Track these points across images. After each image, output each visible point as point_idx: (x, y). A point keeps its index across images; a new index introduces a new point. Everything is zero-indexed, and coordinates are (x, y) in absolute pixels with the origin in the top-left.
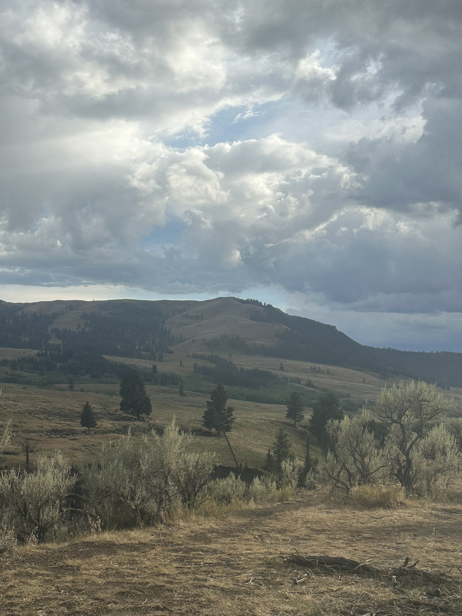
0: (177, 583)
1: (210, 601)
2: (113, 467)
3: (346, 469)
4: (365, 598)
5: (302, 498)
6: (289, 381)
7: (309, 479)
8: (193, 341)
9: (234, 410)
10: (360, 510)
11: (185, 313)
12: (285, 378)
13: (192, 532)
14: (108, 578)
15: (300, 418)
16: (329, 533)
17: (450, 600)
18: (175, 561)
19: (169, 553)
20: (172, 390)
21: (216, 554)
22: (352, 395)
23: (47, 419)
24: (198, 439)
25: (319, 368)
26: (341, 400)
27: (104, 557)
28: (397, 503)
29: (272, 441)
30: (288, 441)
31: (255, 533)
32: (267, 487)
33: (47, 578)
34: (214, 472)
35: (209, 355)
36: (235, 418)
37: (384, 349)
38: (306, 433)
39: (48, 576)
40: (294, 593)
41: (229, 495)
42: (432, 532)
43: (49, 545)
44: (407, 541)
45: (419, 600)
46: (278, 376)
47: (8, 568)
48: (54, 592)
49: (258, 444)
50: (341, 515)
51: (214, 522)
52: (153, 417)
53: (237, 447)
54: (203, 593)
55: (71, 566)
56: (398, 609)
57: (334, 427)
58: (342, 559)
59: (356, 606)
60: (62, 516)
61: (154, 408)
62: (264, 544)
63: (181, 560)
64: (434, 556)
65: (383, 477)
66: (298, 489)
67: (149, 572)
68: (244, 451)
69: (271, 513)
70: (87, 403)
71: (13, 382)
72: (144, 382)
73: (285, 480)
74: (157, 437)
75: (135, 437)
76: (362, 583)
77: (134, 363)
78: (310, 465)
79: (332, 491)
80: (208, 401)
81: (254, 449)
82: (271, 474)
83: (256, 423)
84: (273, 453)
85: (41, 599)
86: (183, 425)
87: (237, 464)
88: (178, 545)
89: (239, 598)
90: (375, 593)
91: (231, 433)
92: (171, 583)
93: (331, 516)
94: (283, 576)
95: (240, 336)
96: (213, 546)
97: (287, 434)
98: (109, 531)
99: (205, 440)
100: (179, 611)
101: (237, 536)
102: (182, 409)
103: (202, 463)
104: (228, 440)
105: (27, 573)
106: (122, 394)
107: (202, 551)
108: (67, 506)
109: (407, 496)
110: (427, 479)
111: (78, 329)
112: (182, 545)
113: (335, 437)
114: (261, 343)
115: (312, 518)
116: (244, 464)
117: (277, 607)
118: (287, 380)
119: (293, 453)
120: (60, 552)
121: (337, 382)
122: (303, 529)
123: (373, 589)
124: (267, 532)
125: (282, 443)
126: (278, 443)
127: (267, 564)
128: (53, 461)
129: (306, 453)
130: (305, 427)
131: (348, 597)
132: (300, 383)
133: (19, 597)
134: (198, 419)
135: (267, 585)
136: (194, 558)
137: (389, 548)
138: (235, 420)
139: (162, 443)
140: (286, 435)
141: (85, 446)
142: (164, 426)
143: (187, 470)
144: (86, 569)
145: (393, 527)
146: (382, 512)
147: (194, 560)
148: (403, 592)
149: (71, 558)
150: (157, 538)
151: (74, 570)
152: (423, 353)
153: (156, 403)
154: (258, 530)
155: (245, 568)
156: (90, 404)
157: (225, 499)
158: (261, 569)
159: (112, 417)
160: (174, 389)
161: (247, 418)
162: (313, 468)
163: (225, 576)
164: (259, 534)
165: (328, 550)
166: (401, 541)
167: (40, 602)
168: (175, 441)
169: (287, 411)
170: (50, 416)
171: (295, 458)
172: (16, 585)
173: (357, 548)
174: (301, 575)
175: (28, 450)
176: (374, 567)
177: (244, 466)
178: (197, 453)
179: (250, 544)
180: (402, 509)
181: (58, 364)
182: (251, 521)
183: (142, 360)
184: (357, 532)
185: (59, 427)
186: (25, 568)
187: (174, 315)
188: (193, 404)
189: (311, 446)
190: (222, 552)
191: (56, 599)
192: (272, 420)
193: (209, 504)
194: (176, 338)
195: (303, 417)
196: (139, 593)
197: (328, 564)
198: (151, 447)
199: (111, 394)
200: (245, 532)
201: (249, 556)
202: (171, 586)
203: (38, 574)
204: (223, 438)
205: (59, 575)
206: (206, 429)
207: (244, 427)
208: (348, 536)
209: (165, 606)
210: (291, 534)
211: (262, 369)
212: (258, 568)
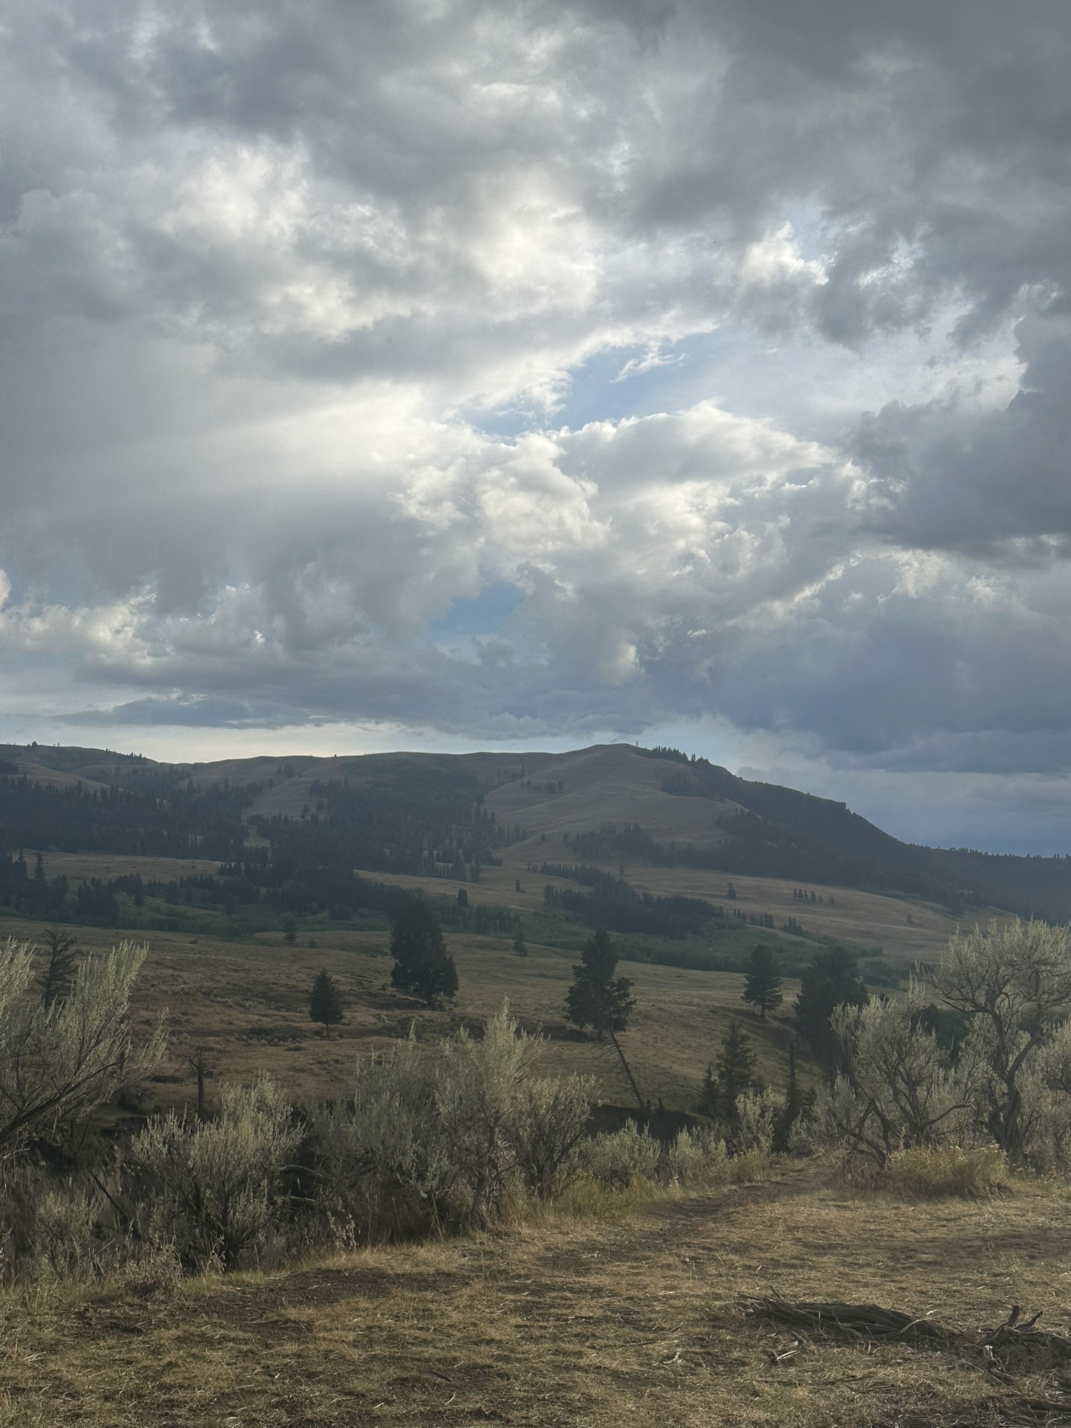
0: (519, 1360)
1: (589, 1399)
2: (379, 1108)
3: (878, 1113)
4: (927, 1393)
5: (783, 1175)
6: (748, 921)
7: (796, 1133)
8: (543, 838)
9: (632, 984)
10: (911, 1202)
11: (525, 780)
12: (739, 915)
13: (548, 1249)
14: (371, 1346)
15: (774, 1002)
16: (844, 1251)
18: (514, 1311)
19: (501, 1295)
20: (500, 942)
21: (601, 1297)
22: (885, 951)
23: (241, 1005)
24: (557, 1047)
25: (813, 893)
26: (861, 963)
27: (363, 1303)
28: (991, 1186)
29: (714, 1052)
30: (749, 1050)
31: (684, 1251)
32: (707, 1151)
33: (244, 1348)
34: (592, 1118)
35: (576, 868)
36: (634, 1002)
37: (951, 852)
38: (788, 1033)
39: (247, 1344)
40: (771, 1384)
41: (626, 1168)
43: (247, 1277)
44: (1016, 1269)
45: (1044, 1397)
46: (725, 912)
47: (162, 1324)
48: (259, 1378)
49: (685, 1056)
50: (869, 1212)
51: (594, 1227)
52: (460, 1000)
53: (640, 1063)
54: (574, 1382)
55: (294, 1322)
56: (999, 1418)
57: (848, 1021)
58: (874, 1309)
59: (906, 1411)
60: (273, 1214)
61: (462, 982)
62: (702, 1275)
63: (526, 1310)
65: (960, 1129)
66: (773, 1157)
67: (459, 1335)
68: (655, 1072)
69: (717, 1208)
70: (324, 972)
71: (170, 930)
72: (442, 926)
73: (745, 1135)
74: (470, 1045)
75: (423, 1043)
76: (918, 1361)
77: (420, 886)
78: (798, 1104)
79: (848, 1161)
80: (576, 965)
81: (675, 1067)
82: (715, 1122)
83: (678, 1011)
84: (716, 1078)
85: (233, 1392)
86: (523, 1018)
87: (640, 1101)
88: (519, 1277)
89: (651, 1394)
90: (947, 1383)
91: (627, 1033)
92: (506, 1359)
93: (848, 1214)
94: (747, 1346)
95: (641, 827)
96: (593, 1280)
97: (747, 1035)
98: (373, 1245)
99: (572, 1050)
100: (524, 1422)
101: (645, 1258)
102: (521, 984)
103: (566, 1099)
104: (621, 1048)
105: (203, 1335)
106: (395, 951)
107: (571, 1290)
108: (283, 1192)
109: (1012, 1170)
110: (1055, 1134)
111: (303, 817)
112: (527, 1277)
113: (851, 1041)
114: (687, 840)
115: (807, 1219)
116: (655, 1101)
117: (735, 1413)
118: (745, 919)
119: (760, 1077)
120: (272, 1290)
121: (851, 923)
122: (787, 1243)
123: (943, 1375)
124: (709, 1249)
125: (736, 1056)
126: (728, 1055)
127: (710, 1320)
128: (254, 1095)
129: (787, 1076)
130: (784, 1021)
131: (888, 1391)
132: (772, 926)
133: (187, 1388)
134: (555, 1004)
135: (712, 1365)
136: (553, 1306)
137: (975, 1284)
138: (634, 1006)
139: (481, 1057)
140: (745, 1038)
141: (320, 1062)
142: (485, 1019)
143: (536, 1115)
144: (325, 1329)
145: (984, 1239)
146: (957, 1207)
147: (553, 1310)
148: (1008, 1381)
149: (294, 1303)
150: (474, 1263)
151: (301, 1331)
152: (1038, 859)
153: (467, 970)
154: (689, 1245)
155: (663, 1329)
156: (329, 974)
157: (617, 1176)
158: (698, 1330)
159: (376, 1000)
160: (505, 941)
161: (660, 1001)
162: (805, 1111)
163: (620, 1347)
164: (693, 1254)
165: (842, 1290)
166: (999, 1270)
167: (230, 1398)
168: (509, 1052)
169: (745, 986)
170: (247, 1000)
171: (764, 1088)
172: (180, 1363)
173: (904, 1285)
174: (785, 1346)
175: (201, 1073)
176: (944, 1326)
177: (656, 1105)
178: (556, 1077)
179: (674, 1277)
180: (1002, 1200)
181: (263, 891)
182: (673, 1225)
183: (434, 880)
184: (904, 1250)
185: (266, 1022)
186: (199, 1326)
187: (503, 784)
188: (544, 972)
189: (798, 1061)
190: (613, 1294)
191: (263, 1392)
192: (713, 1006)
193: (583, 1188)
194: (506, 833)
195: (779, 999)
196: (439, 1380)
197: (842, 1321)
198: (458, 1065)
199: (373, 951)
200: (661, 1250)
201: (672, 1301)
202: (505, 1367)
203: (225, 1338)
204: (609, 1044)
205: (270, 1341)
206: (572, 1025)
207: (654, 1020)
208: (885, 1260)
209: (493, 1409)
210: (762, 1255)
211: (689, 896)
212: (690, 1329)
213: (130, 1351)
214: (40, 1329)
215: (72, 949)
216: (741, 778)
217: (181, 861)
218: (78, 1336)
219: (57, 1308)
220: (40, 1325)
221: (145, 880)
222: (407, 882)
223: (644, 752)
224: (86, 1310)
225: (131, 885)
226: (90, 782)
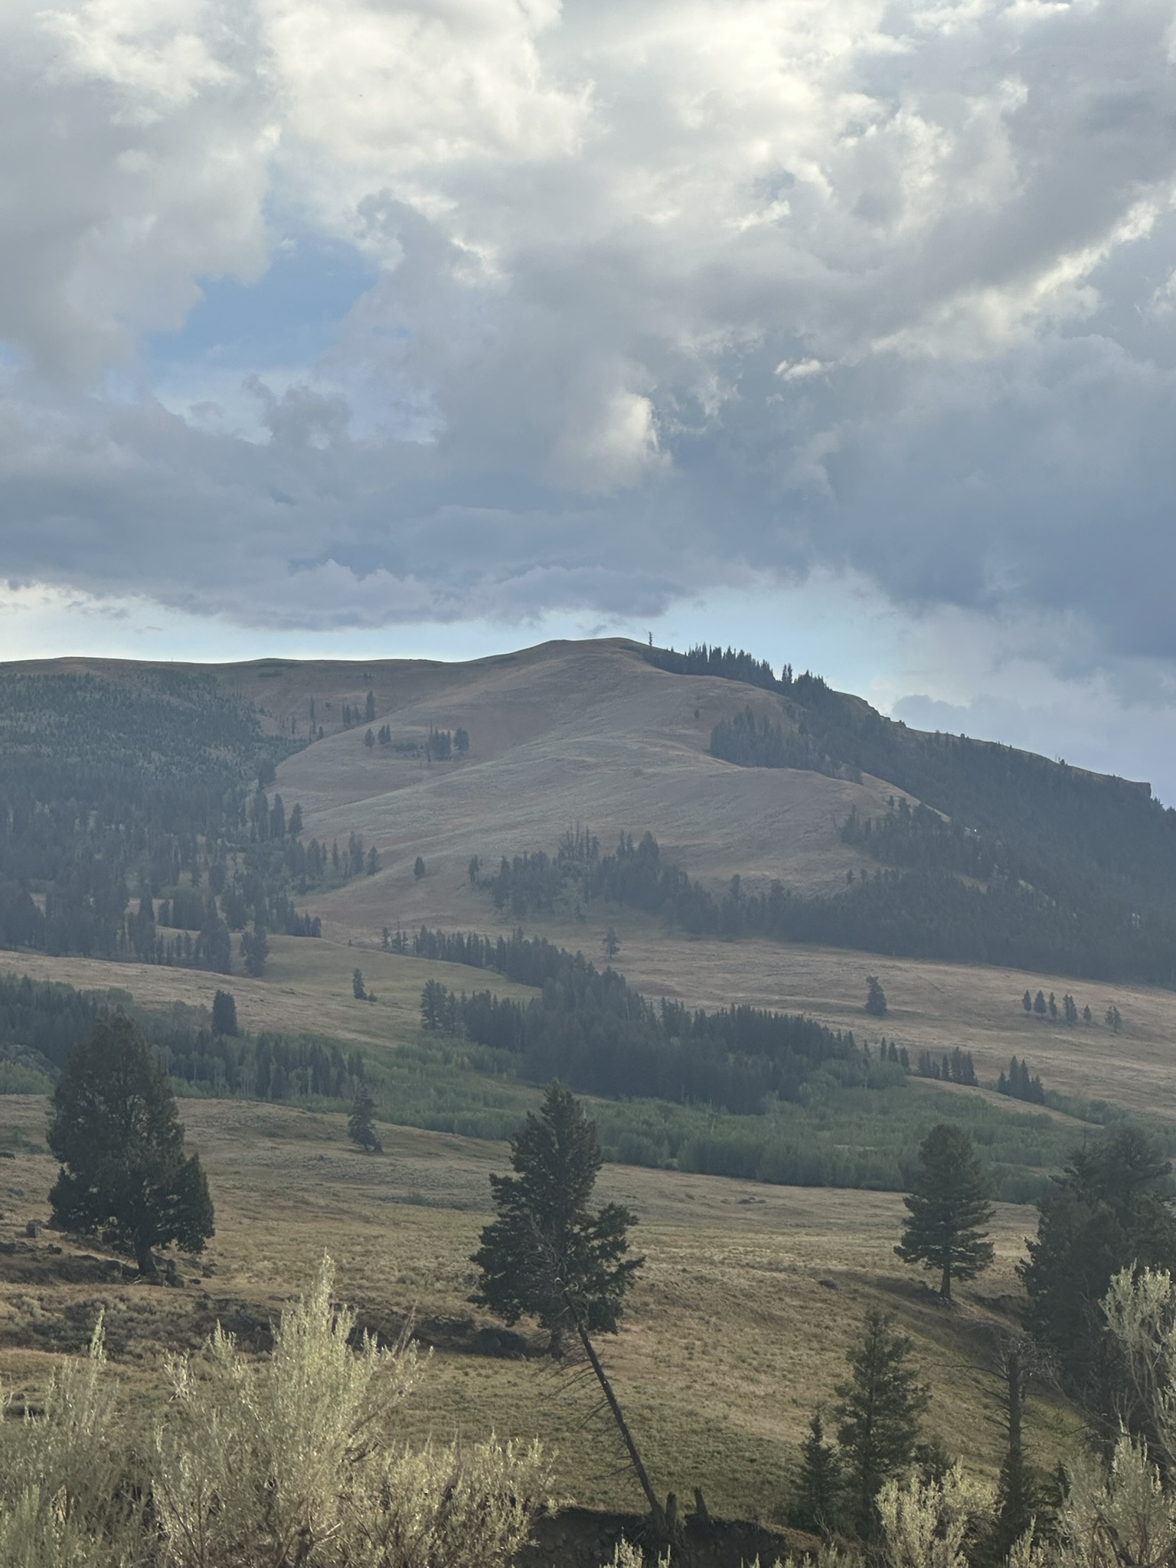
2: (15, 1525)
6: (914, 1067)
8: (420, 869)
9: (634, 1221)
11: (375, 727)
12: (892, 1053)
15: (972, 1260)
20: (315, 1120)
24: (450, 1371)
25: (1068, 1001)
29: (829, 1380)
30: (912, 1375)
34: (533, 1543)
35: (500, 942)
36: (639, 1263)
38: (1005, 1335)
46: (859, 1046)
49: (760, 1391)
52: (218, 1260)
53: (650, 1408)
57: (1146, 1308)
61: (223, 1216)
68: (687, 1428)
72: (173, 1081)
74: (241, 1371)
75: (125, 1363)
77: (121, 986)
78: (1024, 1502)
80: (500, 1175)
81: (737, 1417)
82: (828, 1547)
83: (744, 1283)
84: (834, 1441)
86: (372, 1301)
87: (651, 1498)
91: (622, 1336)
95: (659, 842)
97: (907, 1340)
99: (487, 1377)
102: (367, 1220)
103: (471, 1498)
104: (607, 1373)
106: (60, 1143)
113: (1153, 1356)
114: (771, 875)
118: (905, 1063)
119: (937, 1441)
121: (1157, 1071)
125: (880, 1388)
126: (863, 1386)
129: (1003, 1436)
130: (996, 1305)
132: (969, 1080)
134: (449, 1269)
138: (637, 1273)
139: (266, 1400)
140: (901, 1347)
142: (277, 1305)
143: (397, 1536)
153: (235, 1187)
159: (14, 1263)
160: (327, 1118)
161: (700, 1260)
162: (1042, 1517)
168: (334, 1389)
169: (906, 1222)
171: (949, 1466)
177: (688, 1507)
178: (447, 1443)
187: (321, 736)
188: (422, 1192)
189: (1029, 1401)
192: (829, 1272)
194: (330, 856)
195: (985, 1253)
198: (210, 1421)
204: (578, 1362)
206: (489, 1318)
207: (686, 1306)
211: (773, 1010)
216: (901, 724)
223: (667, 660)
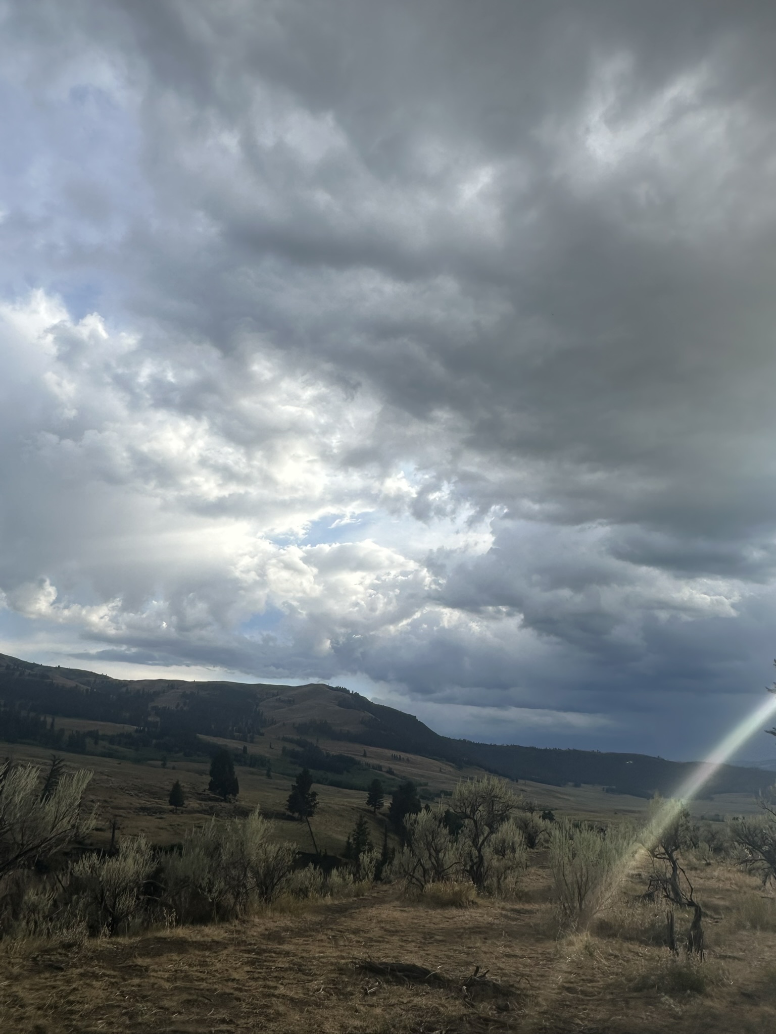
0: (246, 991)
1: (278, 1014)
3: (421, 865)
4: (436, 1012)
5: (378, 893)
6: (371, 767)
7: (386, 871)
8: (284, 724)
9: (318, 795)
10: (434, 909)
11: (278, 697)
12: (368, 765)
13: (266, 930)
14: (176, 981)
15: (380, 806)
16: (402, 934)
17: (519, 1016)
18: (247, 963)
19: (241, 954)
20: (260, 772)
21: (289, 957)
22: (429, 784)
23: (137, 796)
25: (400, 756)
26: (419, 789)
27: (175, 956)
28: (469, 902)
29: (352, 828)
30: (367, 828)
31: (329, 932)
32: (344, 880)
33: (113, 980)
35: (297, 739)
36: (318, 803)
37: (460, 741)
38: (385, 821)
39: (114, 978)
40: (364, 1006)
41: (307, 888)
42: (502, 934)
43: (120, 940)
44: (478, 945)
45: (489, 1015)
46: (361, 762)
47: (75, 966)
48: (118, 998)
49: (339, 830)
50: (415, 913)
51: (289, 918)
52: (239, 799)
53: (318, 832)
54: (272, 1003)
55: (140, 966)
56: (468, 1025)
57: (411, 821)
58: (414, 966)
59: (426, 1021)
60: (138, 905)
61: (240, 789)
62: (337, 946)
63: (252, 963)
64: (504, 962)
65: (457, 872)
66: (374, 884)
67: (219, 976)
68: (325, 837)
69: (346, 910)
70: (178, 782)
71: (109, 757)
72: (234, 763)
73: (362, 872)
75: (219, 818)
76: (432, 994)
77: (226, 744)
78: (387, 857)
79: (407, 888)
80: (293, 784)
81: (334, 835)
82: (349, 864)
83: (337, 808)
84: (352, 841)
85: (104, 1006)
86: (267, 811)
87: (316, 850)
88: (251, 944)
89: (308, 1011)
90: (445, 1006)
91: (314, 818)
92: (240, 990)
93: (405, 914)
94: (355, 984)
95: (328, 722)
96: (286, 947)
98: (184, 925)
99: (288, 825)
100: (245, 1026)
101: (311, 936)
102: (268, 792)
103: (282, 854)
104: (310, 825)
105: (93, 973)
106: (212, 773)
107: (275, 952)
108: (145, 893)
109: (478, 894)
110: (498, 877)
111: (176, 708)
112: (255, 944)
113: (412, 830)
114: (347, 729)
115: (387, 916)
116: (323, 851)
117: (346, 1022)
119: (371, 841)
120: (131, 948)
121: (415, 771)
122: (377, 929)
123: (443, 1001)
124: (341, 932)
125: (361, 830)
126: (358, 830)
127: (338, 970)
128: (136, 845)
129: (383, 842)
130: (384, 815)
131: (418, 1011)
132: (381, 770)
133: (81, 1003)
134: (282, 803)
135: (337, 995)
136: (265, 961)
137: (460, 952)
138: (317, 805)
140: (366, 822)
141: (171, 825)
142: (249, 811)
143: (267, 861)
144: (154, 971)
145: (464, 928)
146: (454, 912)
147: (265, 963)
148: (473, 1006)
149: (141, 955)
150: (231, 936)
151: (142, 971)
152: (495, 745)
153: (244, 784)
154: (332, 929)
155: (316, 975)
156: (180, 783)
157: (302, 892)
158: (333, 975)
159: (200, 797)
160: (262, 771)
161: (330, 803)
163: (296, 984)
164: (333, 934)
165: (400, 955)
166: (471, 945)
167: (102, 1010)
168: (258, 831)
169: (368, 798)
170: (141, 793)
171: (373, 848)
172: (80, 988)
173: (429, 952)
174: (372, 984)
175: (114, 827)
176: (445, 975)
177: (324, 853)
178: (278, 842)
179: (323, 946)
180: (474, 908)
181: (154, 741)
182: (326, 918)
183: (234, 741)
184: (429, 933)
185: (148, 805)
186: (93, 967)
187: (268, 698)
188: (278, 787)
190: (295, 955)
191: (119, 1006)
192: (353, 807)
193: (286, 898)
194: (267, 721)
195: (382, 804)
196: (206, 1001)
197: (399, 972)
198: (233, 836)
199: (201, 773)
200: (319, 932)
201: (321, 960)
202: (240, 994)
203: (104, 975)
204: (305, 823)
205: (126, 977)
206: (289, 813)
207: (326, 812)
208: (421, 939)
209: (231, 1018)
210: (365, 935)
211: (346, 755)
212: (329, 975)
213: (55, 981)
214: (13, 967)
215: (62, 763)
217: (118, 725)
218: (31, 970)
219: (23, 955)
220: (13, 965)
221: (100, 733)
222: (221, 741)
223: (331, 688)
224: (38, 956)
225: (94, 736)
226: (82, 686)
